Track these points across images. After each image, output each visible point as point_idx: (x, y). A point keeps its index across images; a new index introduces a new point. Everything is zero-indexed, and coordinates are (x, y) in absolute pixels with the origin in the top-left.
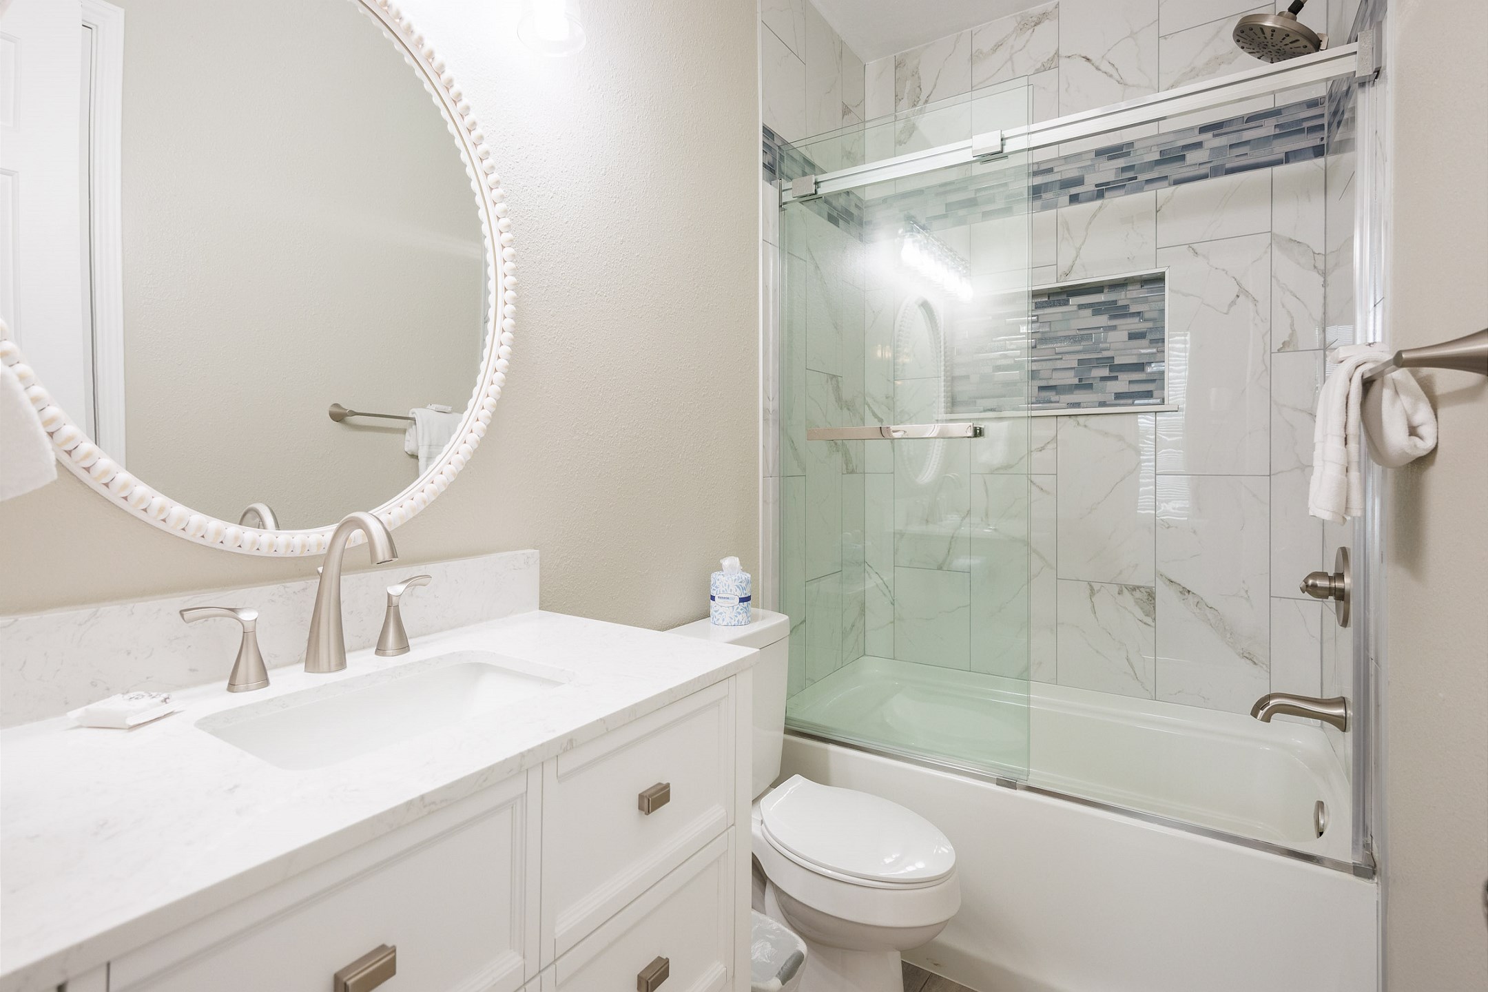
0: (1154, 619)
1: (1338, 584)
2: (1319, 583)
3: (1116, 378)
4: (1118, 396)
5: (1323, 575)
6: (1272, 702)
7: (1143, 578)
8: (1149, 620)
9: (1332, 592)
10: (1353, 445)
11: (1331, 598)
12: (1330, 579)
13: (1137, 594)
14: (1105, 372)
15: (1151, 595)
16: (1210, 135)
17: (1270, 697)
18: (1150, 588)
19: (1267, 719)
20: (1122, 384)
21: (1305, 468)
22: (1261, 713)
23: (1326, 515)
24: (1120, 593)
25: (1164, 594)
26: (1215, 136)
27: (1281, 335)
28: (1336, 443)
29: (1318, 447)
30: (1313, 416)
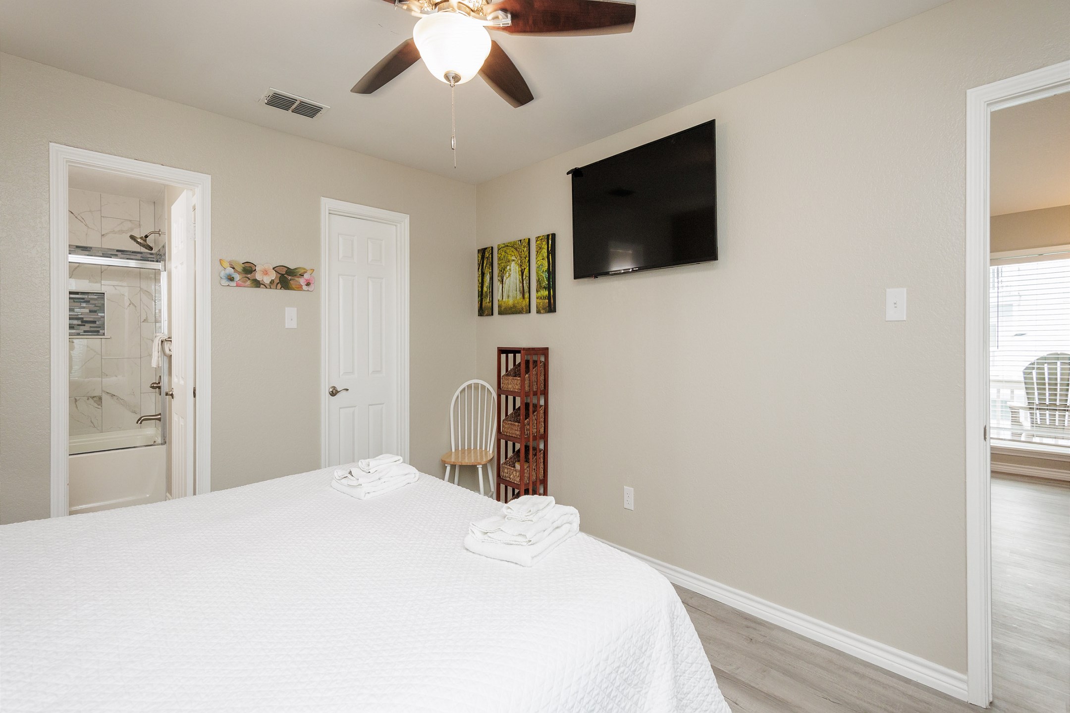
0: (102, 406)
1: (159, 385)
2: (154, 385)
3: (84, 325)
4: (85, 332)
5: (155, 383)
6: (142, 419)
7: (97, 393)
8: (100, 407)
9: (157, 387)
10: (160, 352)
11: (157, 389)
12: (157, 384)
13: (95, 399)
14: (79, 322)
15: (100, 398)
16: (120, 253)
17: (142, 417)
18: (100, 396)
19: (141, 423)
20: (87, 327)
21: (150, 355)
22: (139, 422)
23: (155, 366)
24: (88, 399)
25: (105, 398)
26: (122, 254)
27: (143, 317)
28: (156, 353)
29: (153, 353)
30: (153, 341)
